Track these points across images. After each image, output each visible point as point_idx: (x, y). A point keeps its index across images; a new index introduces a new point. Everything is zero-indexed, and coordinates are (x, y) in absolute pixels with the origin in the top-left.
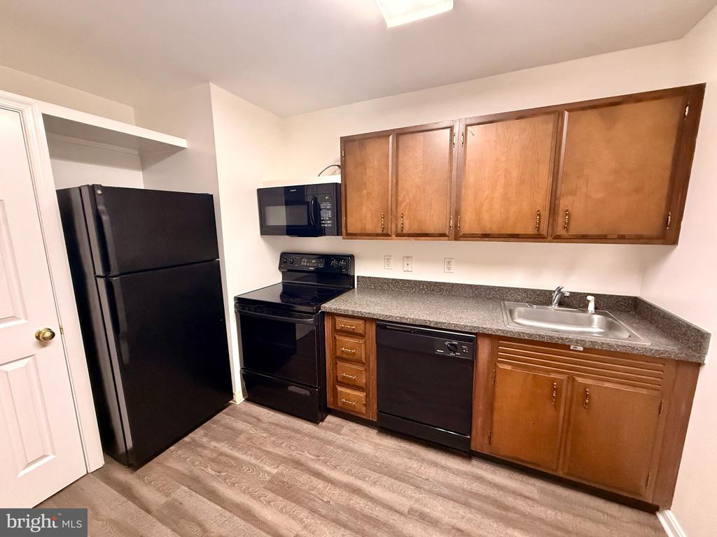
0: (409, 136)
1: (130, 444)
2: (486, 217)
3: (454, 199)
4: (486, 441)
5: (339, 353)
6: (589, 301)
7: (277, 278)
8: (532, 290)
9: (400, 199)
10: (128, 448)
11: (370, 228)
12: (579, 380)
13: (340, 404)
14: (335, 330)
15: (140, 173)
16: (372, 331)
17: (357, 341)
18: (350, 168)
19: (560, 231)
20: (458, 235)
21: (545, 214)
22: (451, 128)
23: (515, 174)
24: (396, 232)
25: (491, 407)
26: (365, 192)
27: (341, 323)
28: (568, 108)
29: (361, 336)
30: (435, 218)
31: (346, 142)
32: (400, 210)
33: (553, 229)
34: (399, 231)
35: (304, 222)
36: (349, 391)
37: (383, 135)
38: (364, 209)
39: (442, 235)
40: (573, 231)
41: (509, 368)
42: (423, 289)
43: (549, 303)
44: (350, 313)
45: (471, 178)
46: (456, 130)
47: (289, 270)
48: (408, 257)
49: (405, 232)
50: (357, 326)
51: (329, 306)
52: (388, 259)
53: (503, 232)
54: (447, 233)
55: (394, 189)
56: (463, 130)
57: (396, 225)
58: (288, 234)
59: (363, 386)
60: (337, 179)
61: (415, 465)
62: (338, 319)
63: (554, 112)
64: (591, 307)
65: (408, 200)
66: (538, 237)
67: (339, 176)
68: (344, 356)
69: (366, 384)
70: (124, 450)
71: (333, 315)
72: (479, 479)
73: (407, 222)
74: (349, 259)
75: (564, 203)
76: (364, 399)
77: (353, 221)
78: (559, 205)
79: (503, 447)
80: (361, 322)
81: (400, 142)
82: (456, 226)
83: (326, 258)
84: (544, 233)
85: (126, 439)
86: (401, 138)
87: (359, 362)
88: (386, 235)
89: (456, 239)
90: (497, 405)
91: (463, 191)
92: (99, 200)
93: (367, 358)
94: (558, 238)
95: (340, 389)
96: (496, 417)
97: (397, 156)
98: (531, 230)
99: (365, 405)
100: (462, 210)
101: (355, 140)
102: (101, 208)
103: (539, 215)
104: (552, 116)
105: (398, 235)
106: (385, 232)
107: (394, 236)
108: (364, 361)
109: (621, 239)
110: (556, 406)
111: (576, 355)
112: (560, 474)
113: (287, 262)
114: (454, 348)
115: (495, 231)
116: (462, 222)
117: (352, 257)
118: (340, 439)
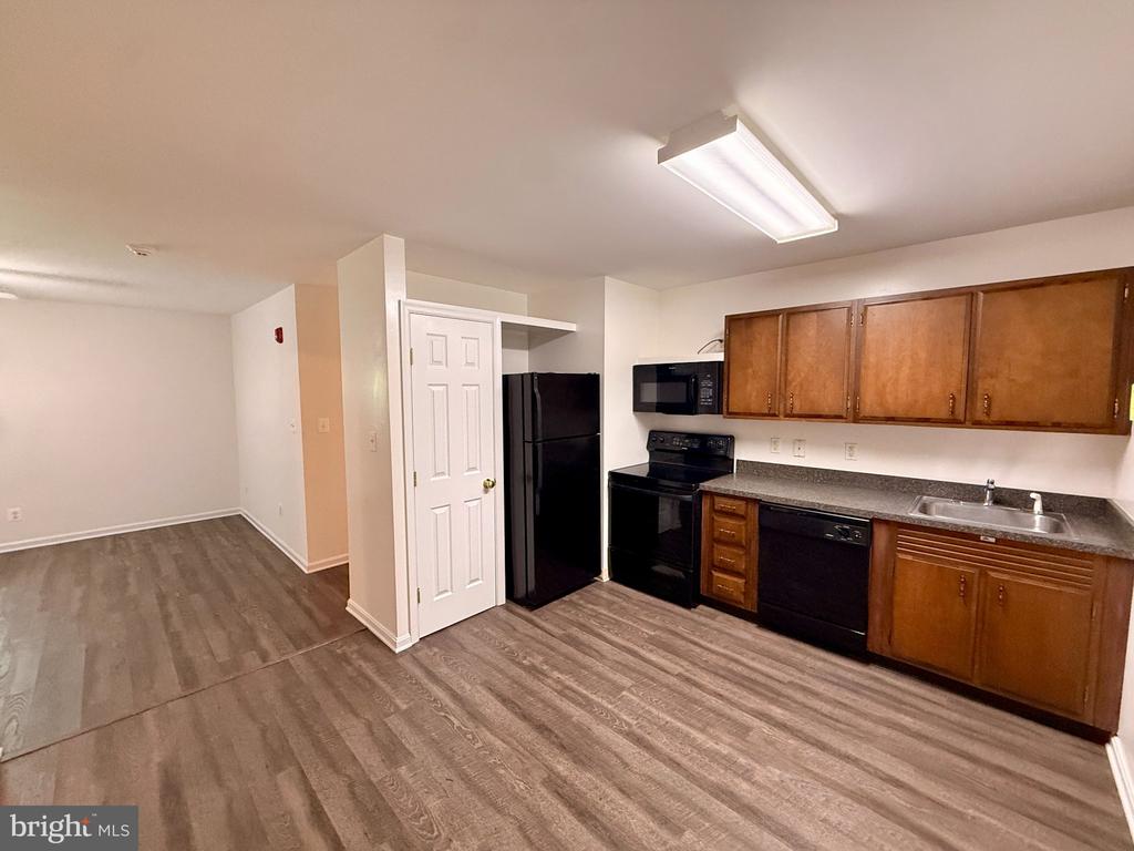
0: (801, 316)
1: (532, 586)
2: (890, 399)
3: (852, 380)
4: (886, 639)
5: (716, 534)
6: (1034, 500)
7: (645, 458)
8: (961, 484)
9: (789, 378)
10: (529, 589)
11: (754, 408)
12: (993, 574)
13: (714, 591)
14: (713, 509)
15: (527, 352)
16: (754, 512)
17: (738, 523)
18: (735, 345)
19: (980, 416)
20: (857, 417)
21: (961, 398)
22: (850, 309)
23: (923, 355)
24: (785, 410)
25: (890, 602)
26: (750, 371)
27: (721, 503)
28: (984, 288)
29: (743, 517)
30: (830, 398)
31: (732, 321)
32: (790, 389)
33: (971, 414)
34: (788, 412)
35: (682, 399)
36: (726, 577)
37: (773, 314)
38: (749, 387)
39: (840, 417)
40: (995, 417)
41: (910, 558)
42: (818, 478)
43: (981, 500)
44: (731, 493)
45: (871, 359)
46: (855, 312)
47: (657, 450)
48: (800, 441)
49: (794, 412)
50: (739, 507)
51: (707, 485)
52: (775, 442)
53: (910, 415)
54: (844, 415)
55: (783, 368)
56: (862, 311)
57: (785, 405)
58: (657, 411)
59: (744, 572)
60: (720, 357)
61: (799, 656)
62: (717, 499)
63: (967, 294)
64: (1038, 506)
65: (799, 379)
66: (953, 422)
67: (723, 354)
68: (722, 538)
69: (746, 570)
70: (524, 592)
71: (712, 494)
72: (877, 679)
73: (797, 404)
74: (730, 440)
75: (983, 386)
76: (742, 587)
77: (736, 400)
78: (977, 388)
79: (907, 650)
80: (743, 503)
81: (791, 323)
82: (854, 408)
83: (703, 438)
84: (961, 418)
85: (527, 582)
86: (792, 318)
87: (738, 545)
88: (772, 415)
89: (854, 422)
90: (897, 598)
91: (863, 371)
92: (536, 382)
93: (749, 541)
94: (978, 424)
95: (716, 574)
96: (896, 613)
97: (787, 334)
98: (944, 413)
99: (744, 594)
100: (862, 390)
101: (740, 319)
102: (536, 390)
103: (954, 398)
104: (965, 297)
105: (786, 416)
106: (772, 412)
107: (781, 417)
108: (744, 543)
109: (1057, 427)
110: (966, 603)
111: (987, 546)
112: (976, 684)
113: (656, 441)
114: (846, 533)
115: (901, 413)
116: (862, 405)
117: (732, 437)
118: (715, 624)
